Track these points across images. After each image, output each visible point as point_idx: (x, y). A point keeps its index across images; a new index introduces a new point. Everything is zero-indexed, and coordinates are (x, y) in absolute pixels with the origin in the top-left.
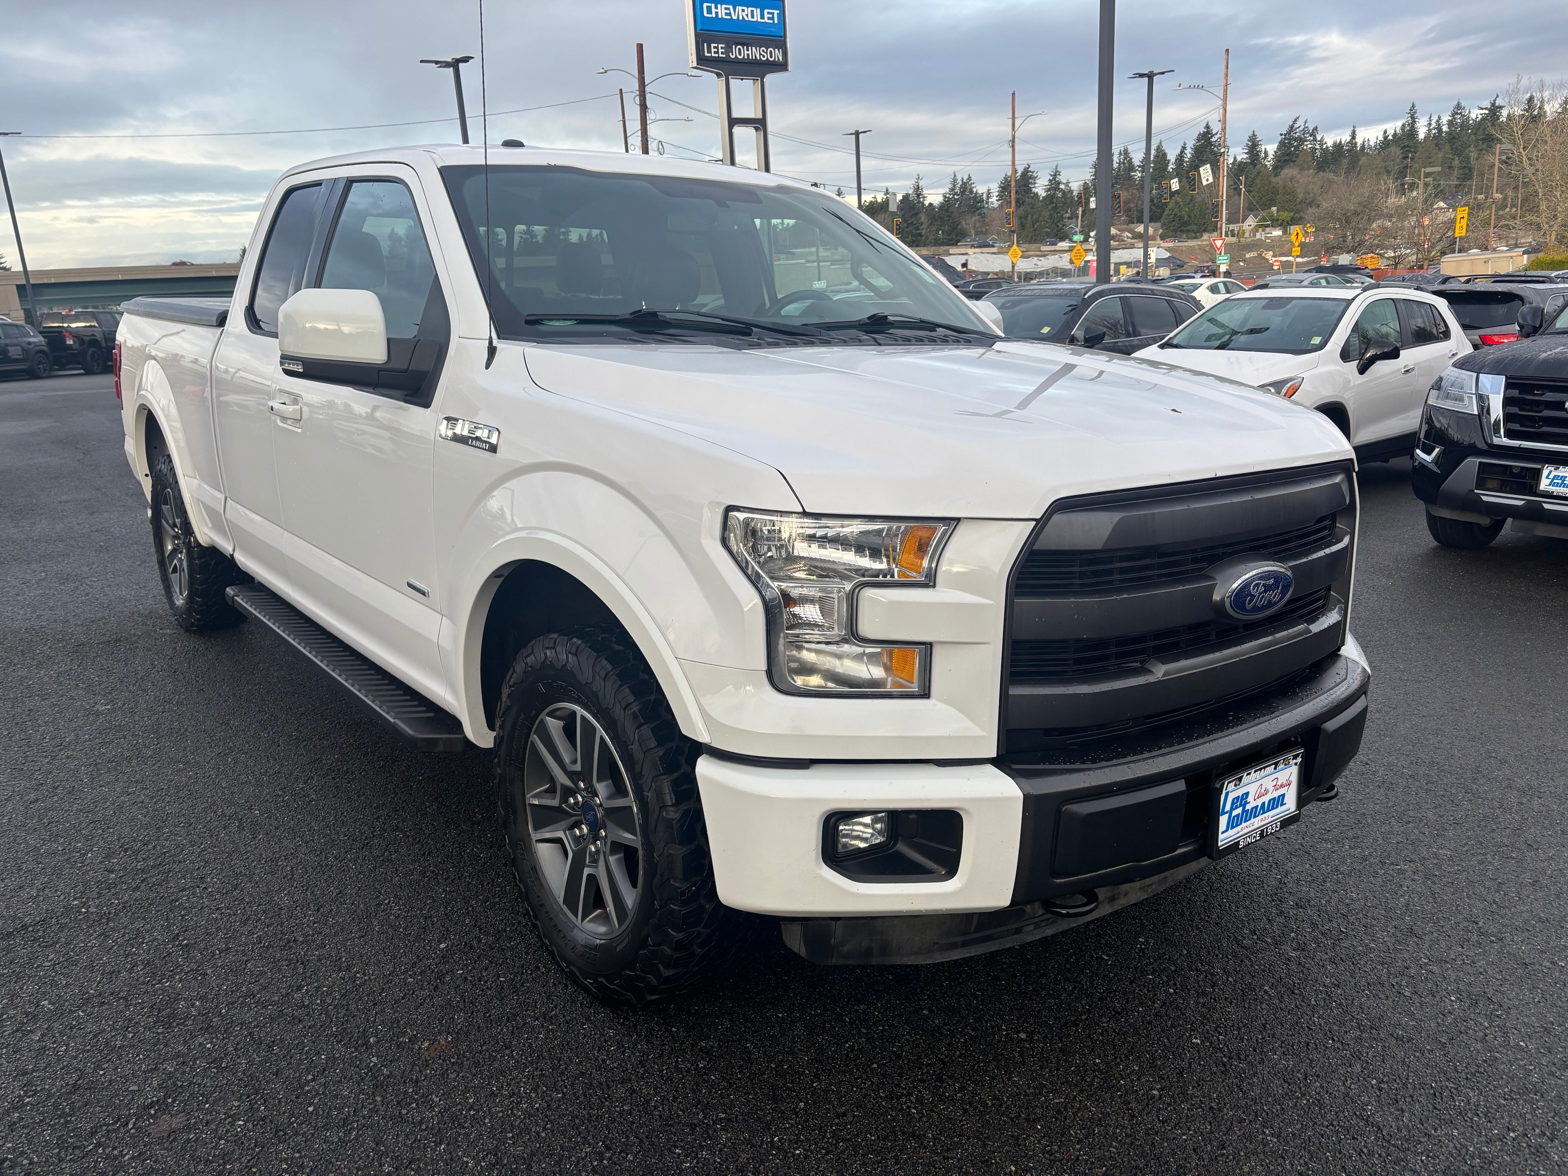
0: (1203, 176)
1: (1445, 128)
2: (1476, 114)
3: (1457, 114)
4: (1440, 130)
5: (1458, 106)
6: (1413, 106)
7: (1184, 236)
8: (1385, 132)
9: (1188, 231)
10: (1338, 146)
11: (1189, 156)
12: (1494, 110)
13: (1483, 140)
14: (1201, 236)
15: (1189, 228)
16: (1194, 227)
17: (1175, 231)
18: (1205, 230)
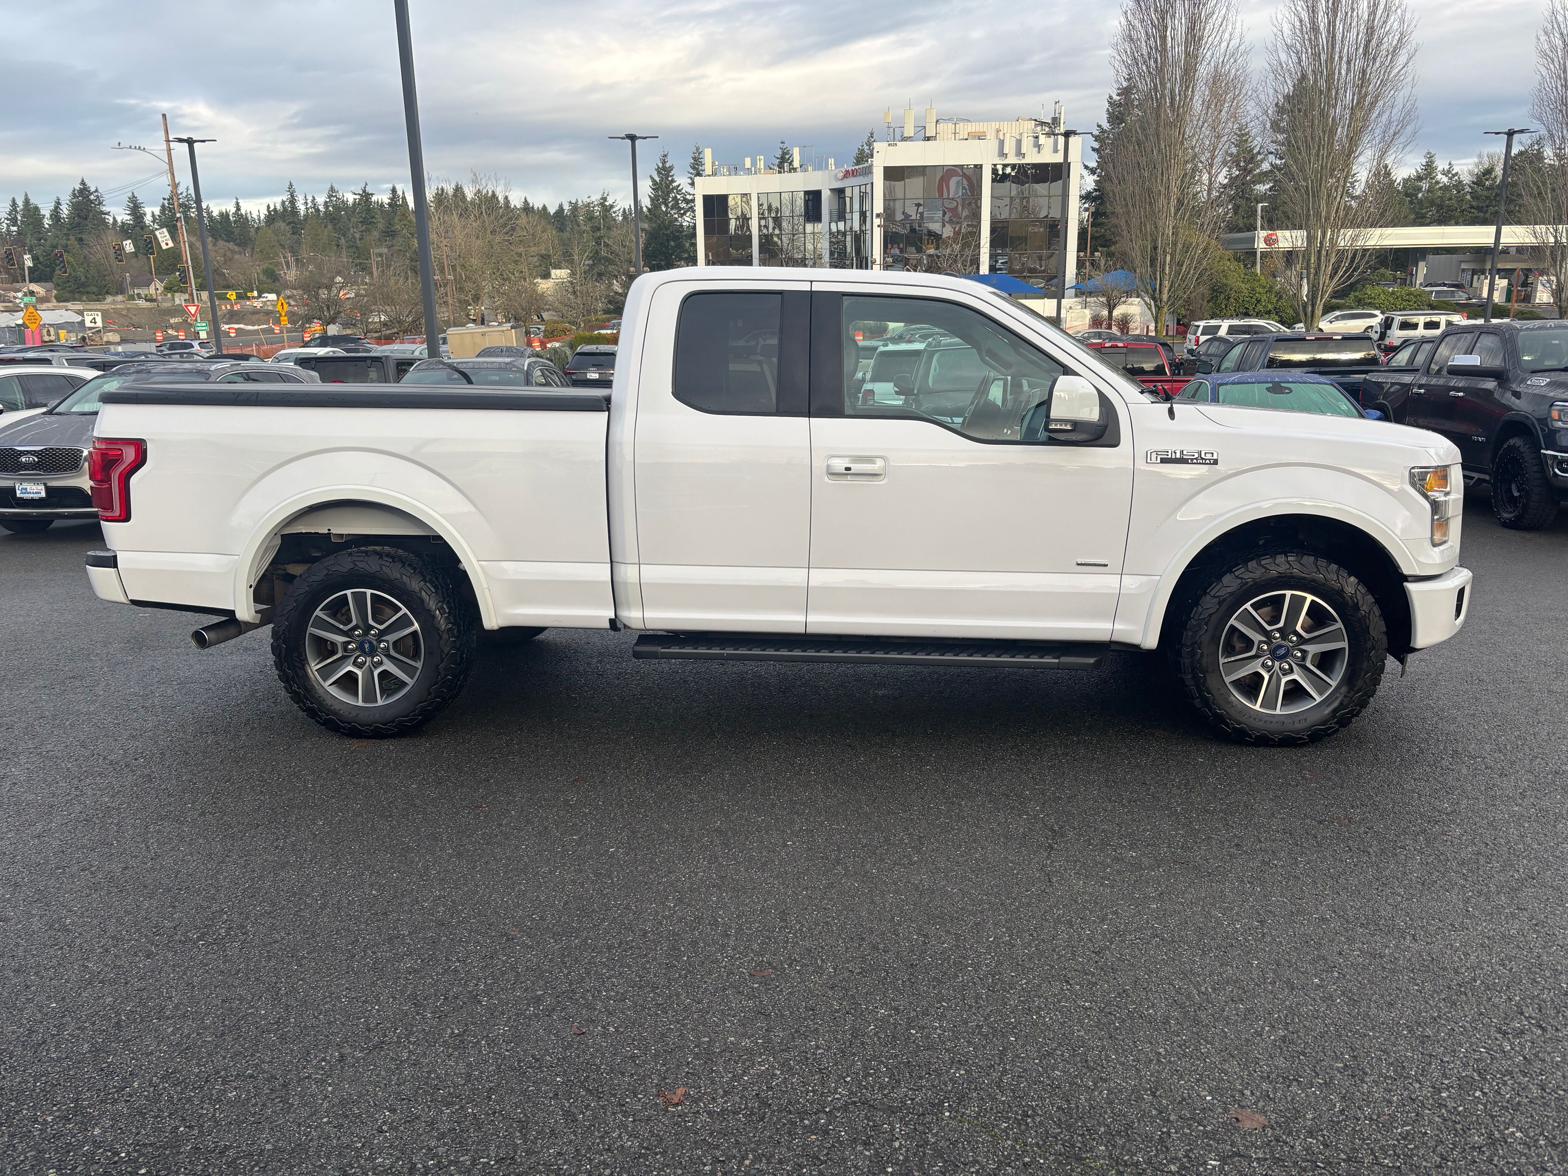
0: (160, 240)
1: (322, 208)
2: (350, 198)
3: (332, 196)
4: (318, 210)
5: (332, 189)
6: (291, 185)
7: (84, 298)
8: (268, 207)
9: (88, 293)
10: (224, 216)
11: (67, 212)
12: (366, 196)
13: (361, 222)
14: (105, 299)
15: (88, 289)
16: (94, 289)
17: (72, 292)
18: (107, 293)
